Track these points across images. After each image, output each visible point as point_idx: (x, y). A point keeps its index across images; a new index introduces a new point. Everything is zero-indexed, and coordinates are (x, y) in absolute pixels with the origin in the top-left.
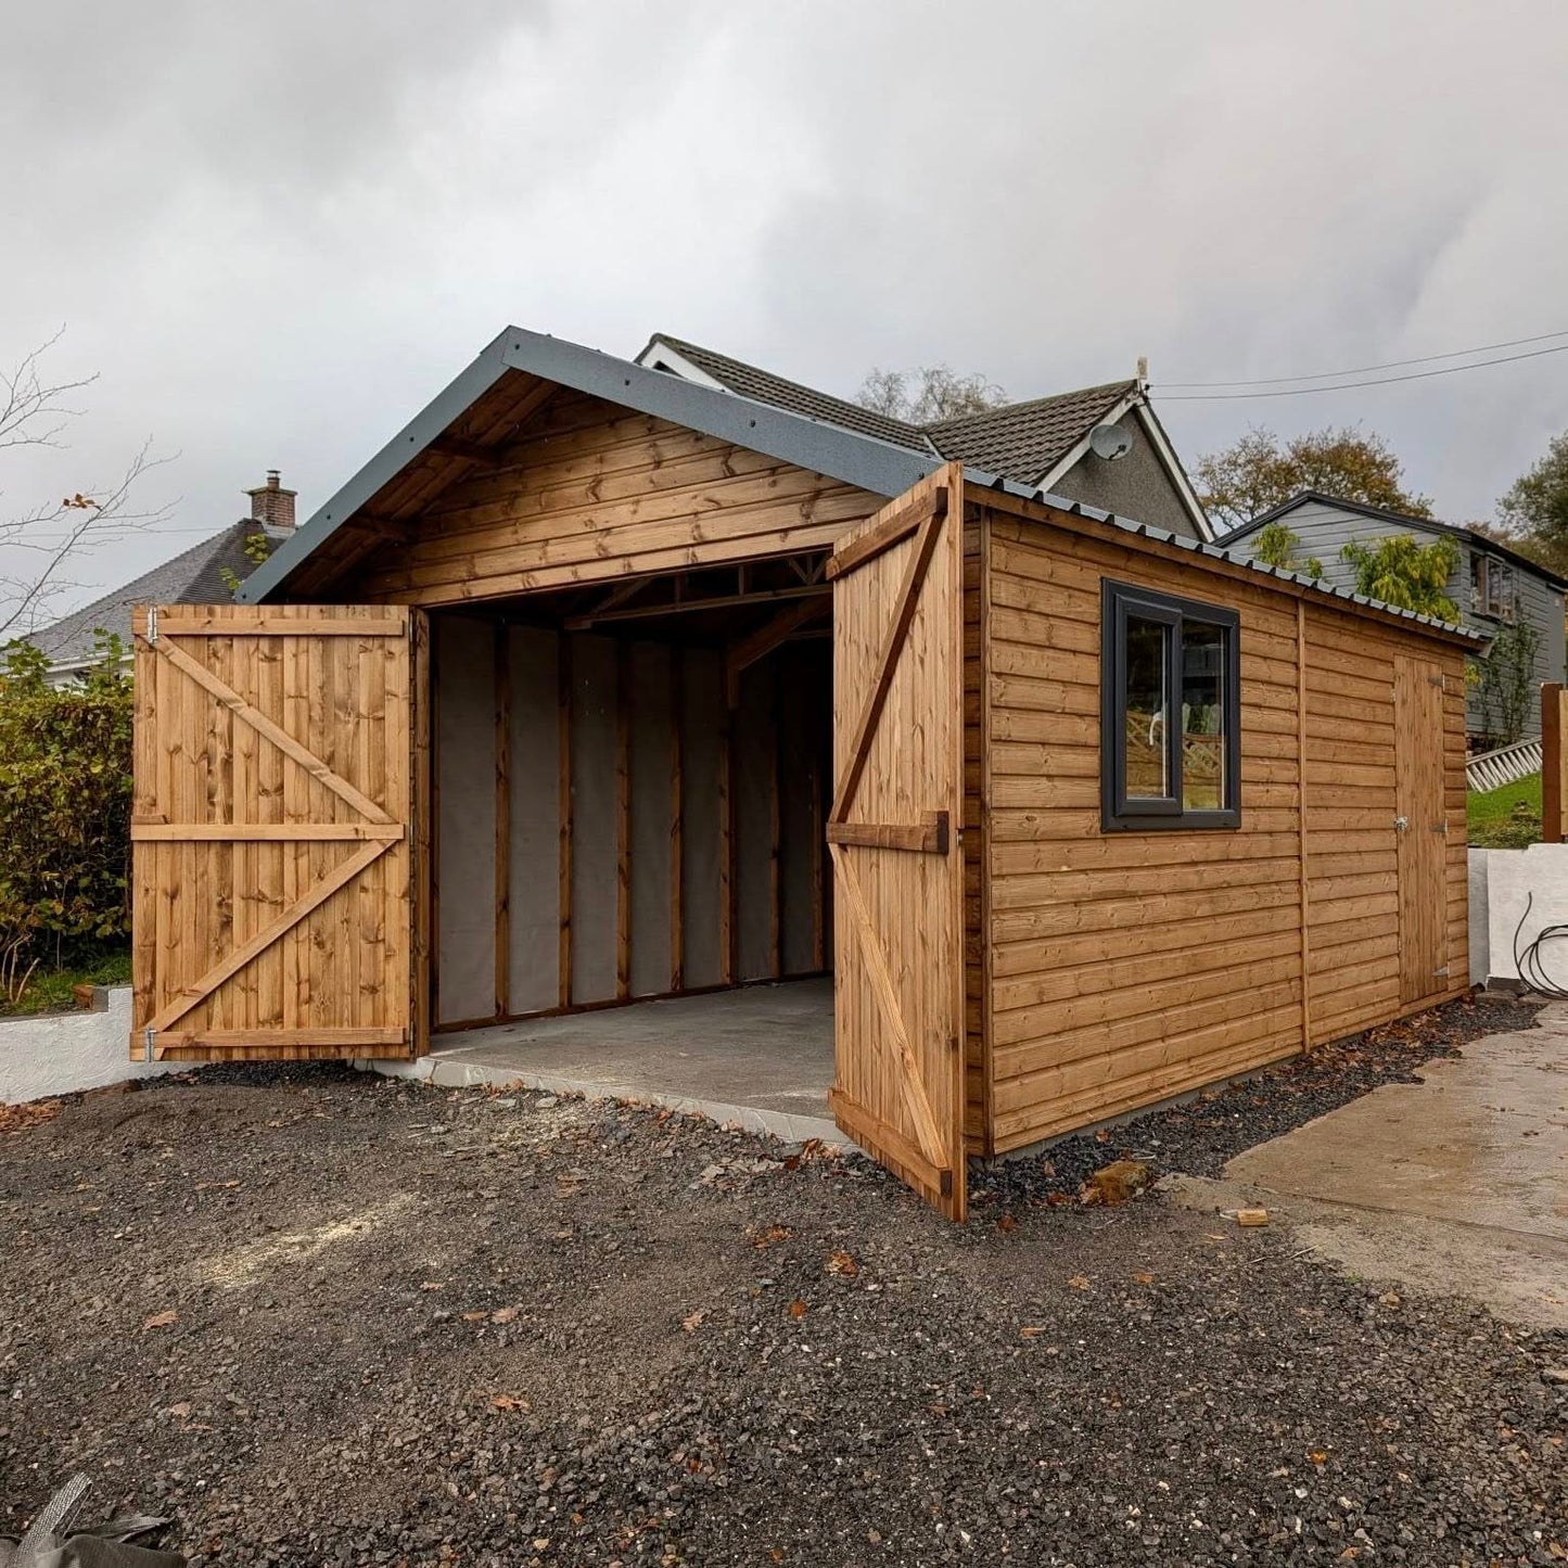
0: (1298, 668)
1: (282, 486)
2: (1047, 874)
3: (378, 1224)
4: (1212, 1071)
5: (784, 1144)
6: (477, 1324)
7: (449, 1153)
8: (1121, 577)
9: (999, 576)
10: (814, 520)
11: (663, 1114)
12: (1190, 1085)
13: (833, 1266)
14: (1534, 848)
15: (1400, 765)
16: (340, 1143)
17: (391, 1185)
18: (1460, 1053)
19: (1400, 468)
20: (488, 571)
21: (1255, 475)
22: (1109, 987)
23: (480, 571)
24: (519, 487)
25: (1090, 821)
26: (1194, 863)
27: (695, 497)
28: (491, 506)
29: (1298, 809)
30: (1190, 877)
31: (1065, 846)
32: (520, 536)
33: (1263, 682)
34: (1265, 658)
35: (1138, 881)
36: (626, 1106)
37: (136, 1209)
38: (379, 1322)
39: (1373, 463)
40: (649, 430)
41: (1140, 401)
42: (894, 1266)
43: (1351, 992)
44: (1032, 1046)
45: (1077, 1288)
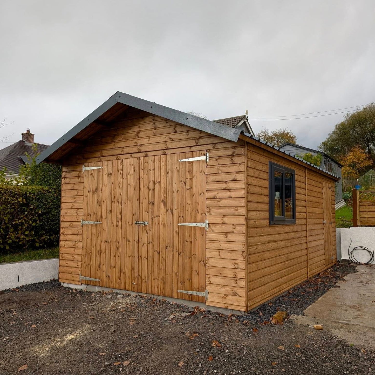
0: (306, 184)
1: (31, 133)
2: (258, 236)
3: (82, 334)
4: (291, 285)
5: (188, 308)
6: (119, 366)
7: (96, 312)
8: (272, 161)
9: (249, 160)
10: (199, 144)
11: (154, 300)
12: (287, 289)
13: (214, 344)
14: (351, 228)
15: (324, 208)
16: (64, 309)
17: (82, 322)
18: (344, 279)
19: (296, 138)
20: (106, 155)
21: (264, 139)
22: (271, 265)
23: (104, 154)
24: (116, 133)
25: (266, 222)
26: (287, 233)
27: (166, 137)
28: (108, 138)
29: (306, 219)
30: (286, 236)
31: (262, 229)
32: (116, 146)
33: (299, 188)
34: (299, 182)
35: (277, 237)
36: (143, 297)
37: (8, 331)
38: (89, 366)
39: (291, 137)
40: (153, 120)
41: (246, 120)
42: (230, 344)
43: (316, 264)
44: (256, 281)
45: (281, 349)
